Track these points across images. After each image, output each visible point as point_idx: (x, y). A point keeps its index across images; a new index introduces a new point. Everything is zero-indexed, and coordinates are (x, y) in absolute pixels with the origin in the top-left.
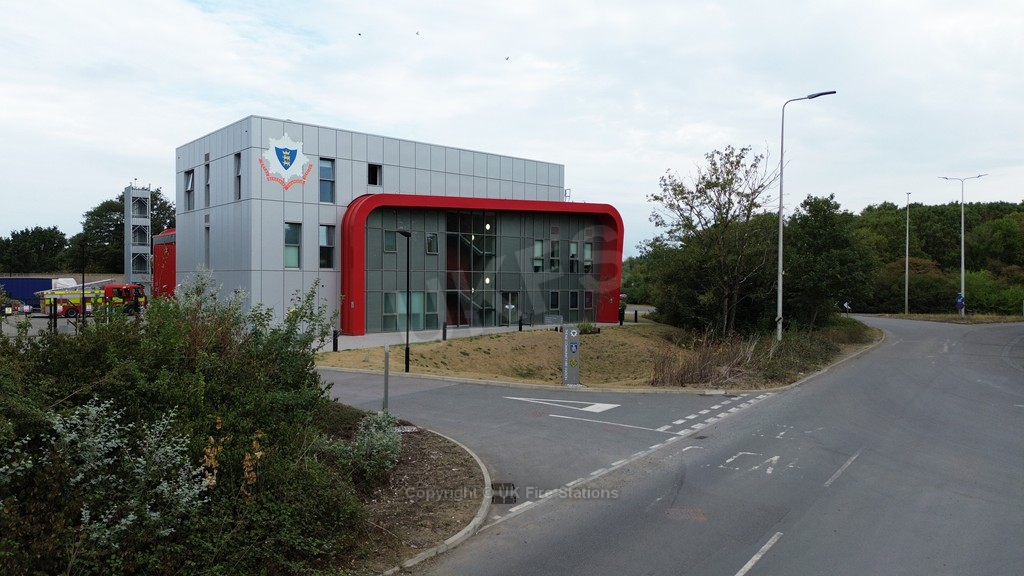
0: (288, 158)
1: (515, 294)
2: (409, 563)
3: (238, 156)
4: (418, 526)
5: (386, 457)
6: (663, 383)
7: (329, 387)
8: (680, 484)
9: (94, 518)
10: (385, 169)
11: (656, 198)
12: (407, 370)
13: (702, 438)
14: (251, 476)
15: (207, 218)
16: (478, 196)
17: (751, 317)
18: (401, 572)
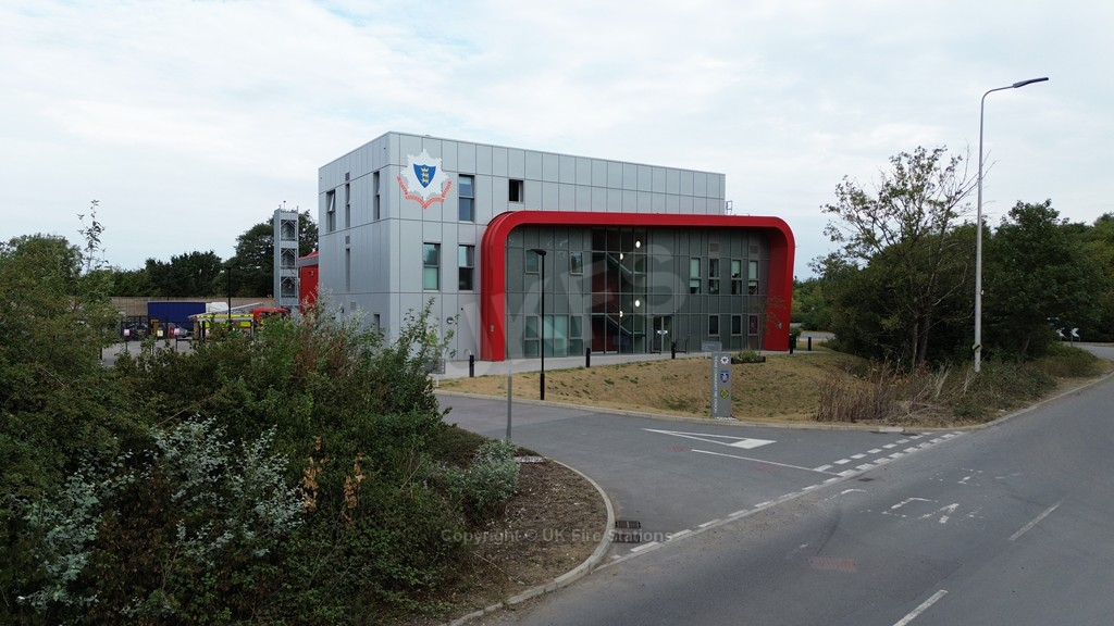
0: (427, 175)
1: (668, 318)
2: (513, 600)
3: (377, 174)
4: (528, 561)
5: (499, 487)
6: (830, 418)
7: (446, 412)
8: (832, 531)
9: (190, 535)
10: (526, 184)
11: (832, 209)
12: (542, 397)
13: (866, 480)
14: (351, 500)
15: (348, 240)
16: (627, 210)
17: (946, 345)
18: (504, 608)
